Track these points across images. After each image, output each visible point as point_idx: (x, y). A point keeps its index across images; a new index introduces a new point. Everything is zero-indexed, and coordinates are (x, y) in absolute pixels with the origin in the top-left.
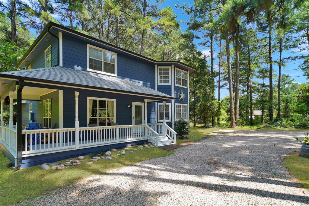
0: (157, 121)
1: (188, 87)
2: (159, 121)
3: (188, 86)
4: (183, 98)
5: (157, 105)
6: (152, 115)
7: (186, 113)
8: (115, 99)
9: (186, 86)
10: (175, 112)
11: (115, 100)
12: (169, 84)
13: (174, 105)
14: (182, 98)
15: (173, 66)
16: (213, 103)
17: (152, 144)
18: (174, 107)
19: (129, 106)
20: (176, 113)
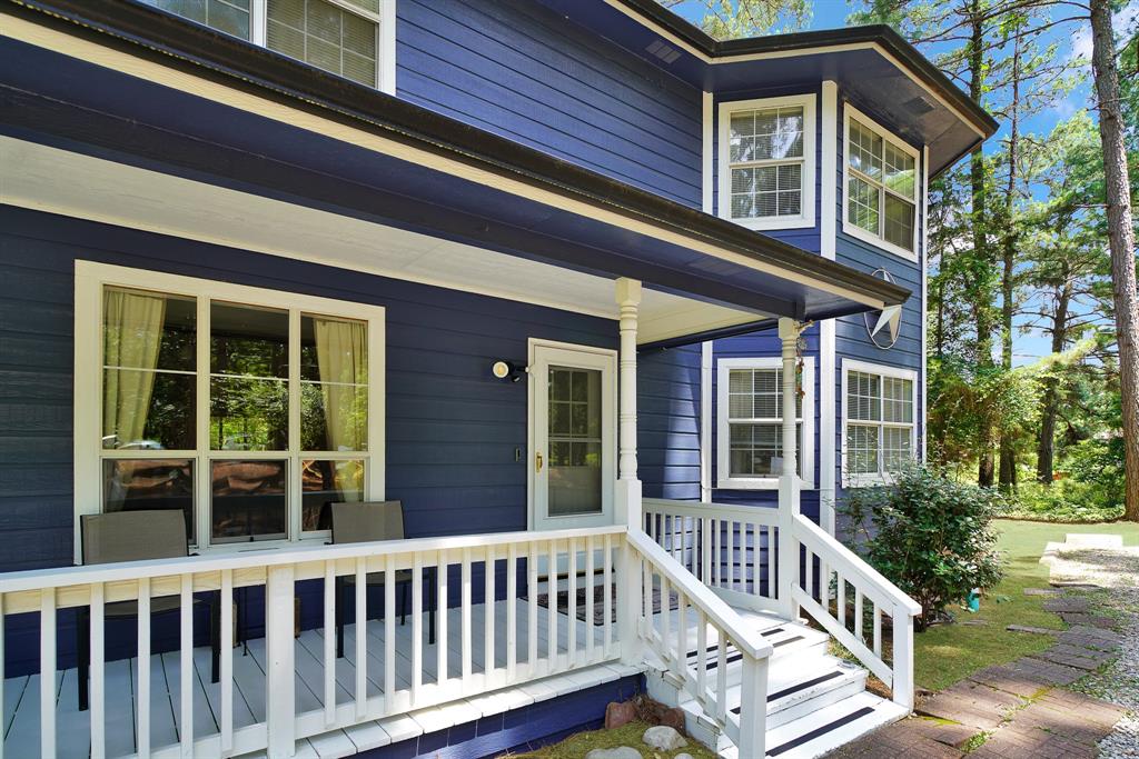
0: (714, 483)
1: (921, 258)
2: (727, 482)
3: (921, 250)
4: (893, 329)
5: (715, 369)
6: (680, 441)
7: (906, 432)
8: (384, 308)
9: (910, 248)
10: (845, 421)
11: (375, 316)
12: (805, 220)
13: (839, 369)
14: (887, 324)
15: (830, 88)
16: (1007, 383)
17: (692, 728)
18: (838, 386)
19: (501, 370)
20: (851, 429)
